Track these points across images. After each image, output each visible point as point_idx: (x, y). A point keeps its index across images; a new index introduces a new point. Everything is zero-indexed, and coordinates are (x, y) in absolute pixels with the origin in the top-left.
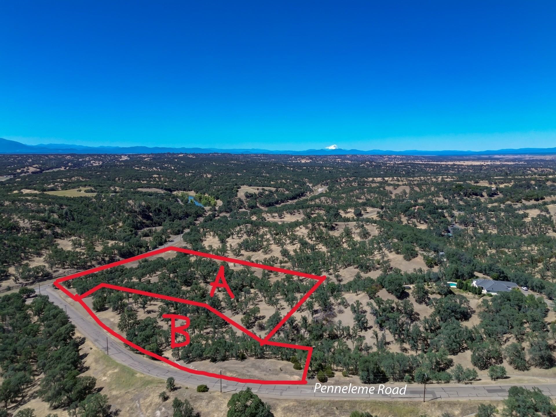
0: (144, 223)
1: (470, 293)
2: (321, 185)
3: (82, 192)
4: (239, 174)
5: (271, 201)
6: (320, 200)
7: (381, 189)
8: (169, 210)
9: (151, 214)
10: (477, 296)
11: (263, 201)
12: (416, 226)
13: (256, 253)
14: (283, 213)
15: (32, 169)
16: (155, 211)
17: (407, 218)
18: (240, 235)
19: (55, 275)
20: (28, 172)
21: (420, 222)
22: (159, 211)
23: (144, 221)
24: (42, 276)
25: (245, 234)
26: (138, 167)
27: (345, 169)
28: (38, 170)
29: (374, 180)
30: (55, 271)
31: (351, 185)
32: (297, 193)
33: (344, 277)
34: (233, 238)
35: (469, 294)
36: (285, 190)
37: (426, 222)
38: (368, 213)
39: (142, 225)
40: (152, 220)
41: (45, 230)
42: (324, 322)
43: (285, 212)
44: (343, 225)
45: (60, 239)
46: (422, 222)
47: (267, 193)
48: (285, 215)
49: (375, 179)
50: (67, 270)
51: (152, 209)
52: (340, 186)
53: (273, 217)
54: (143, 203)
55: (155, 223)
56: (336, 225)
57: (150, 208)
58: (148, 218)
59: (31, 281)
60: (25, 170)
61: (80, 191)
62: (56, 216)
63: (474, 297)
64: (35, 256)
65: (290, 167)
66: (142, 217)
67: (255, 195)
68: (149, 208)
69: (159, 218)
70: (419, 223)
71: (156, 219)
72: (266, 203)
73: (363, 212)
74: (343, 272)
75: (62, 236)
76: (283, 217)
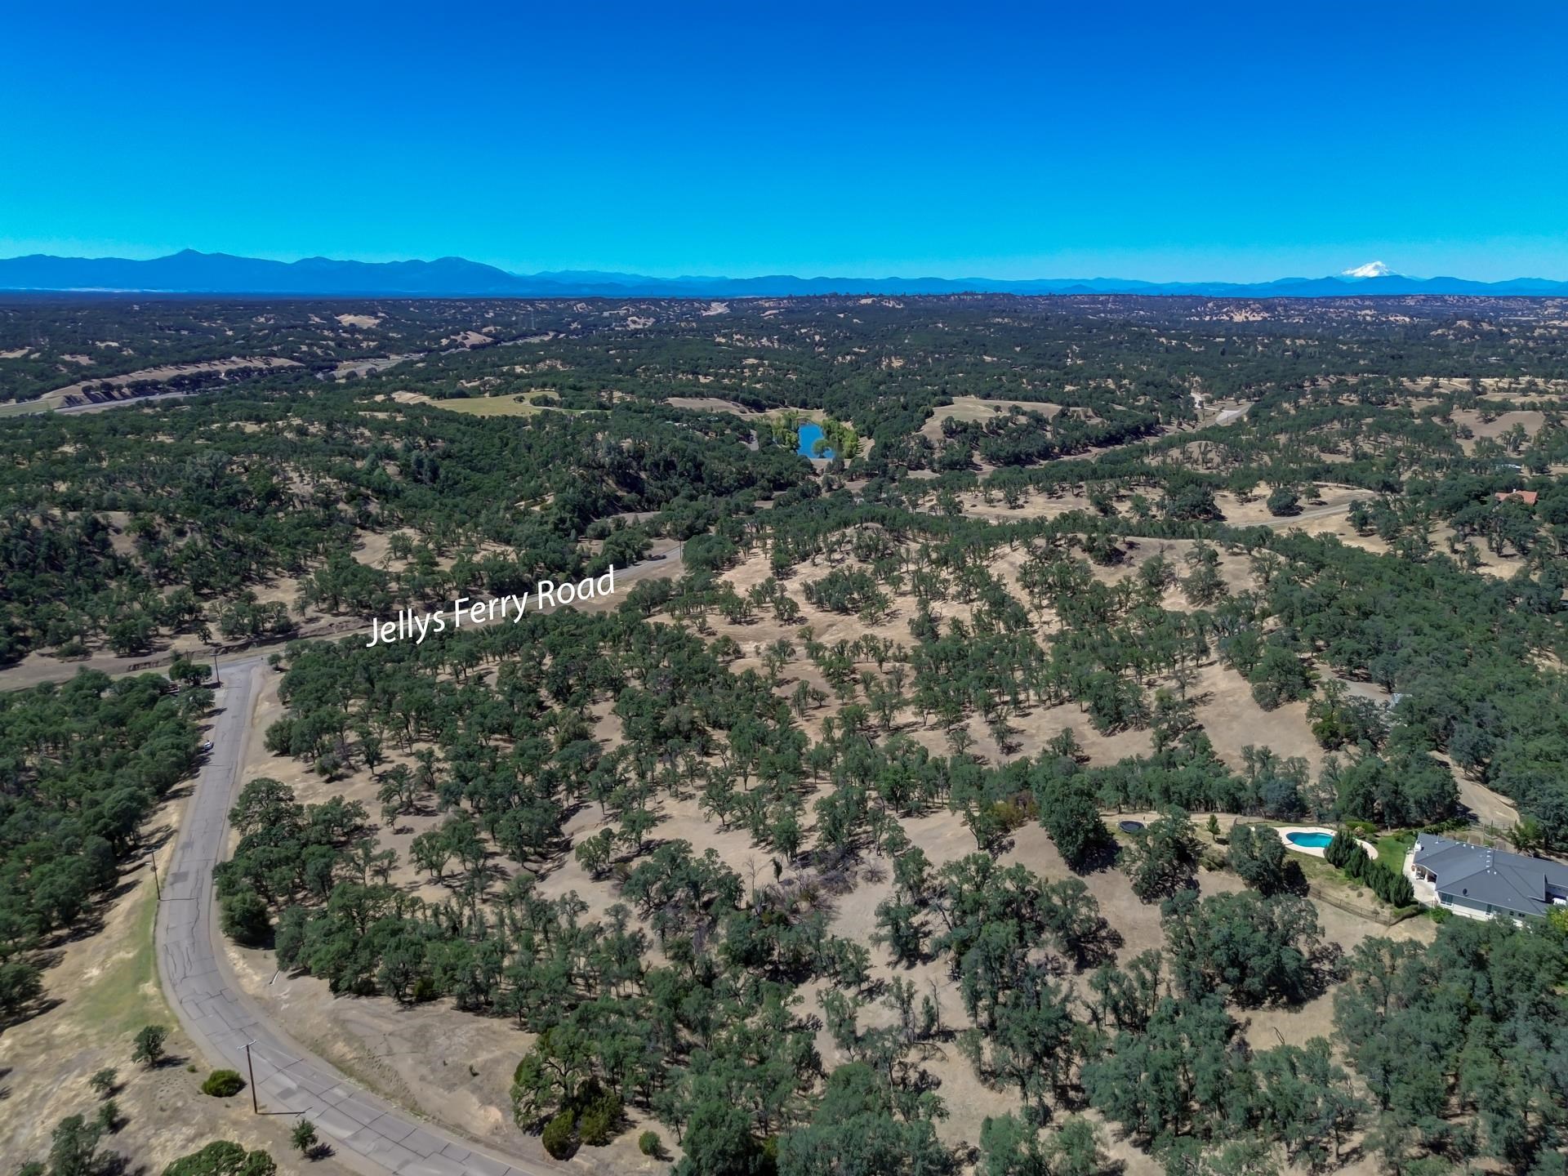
0: (619, 499)
1: (1368, 893)
2: (1237, 400)
3: (527, 402)
4: (988, 359)
5: (1024, 447)
6: (1183, 453)
7: (1436, 420)
8: (698, 466)
9: (643, 475)
10: (1387, 911)
11: (994, 448)
12: (1476, 564)
13: (847, 618)
14: (1027, 493)
15: (474, 338)
16: (656, 465)
17: (1452, 533)
18: (837, 556)
19: (306, 629)
20: (463, 345)
21: (1499, 550)
22: (670, 465)
23: (619, 493)
24: (272, 630)
25: (852, 555)
26: (724, 336)
27: (1361, 343)
28: (489, 340)
29: (1437, 386)
30: (311, 620)
31: (1335, 402)
32: (1128, 422)
33: (1032, 736)
34: (815, 565)
35: (1360, 895)
36: (1090, 413)
37: (1524, 551)
38: (1322, 503)
39: (613, 506)
40: (641, 492)
41: (341, 506)
42: (804, 905)
43: (1031, 488)
44: (1155, 548)
45: (374, 531)
46: (1509, 549)
47: (1023, 420)
48: (1031, 499)
49: (1443, 381)
50: (341, 619)
51: (648, 461)
52: (1296, 402)
53: (990, 502)
54: (627, 444)
55: (649, 501)
56: (1131, 546)
57: (642, 457)
58: (633, 484)
59: (240, 642)
60: (459, 338)
61: (521, 400)
62: (392, 469)
63: (1376, 913)
64: (286, 573)
65: (1169, 338)
66: (618, 483)
67: (978, 426)
68: (639, 455)
69: (662, 488)
70: (1495, 554)
71: (652, 488)
72: (1003, 454)
73: (1303, 502)
74: (1040, 717)
75: (381, 525)
76: (1020, 502)
